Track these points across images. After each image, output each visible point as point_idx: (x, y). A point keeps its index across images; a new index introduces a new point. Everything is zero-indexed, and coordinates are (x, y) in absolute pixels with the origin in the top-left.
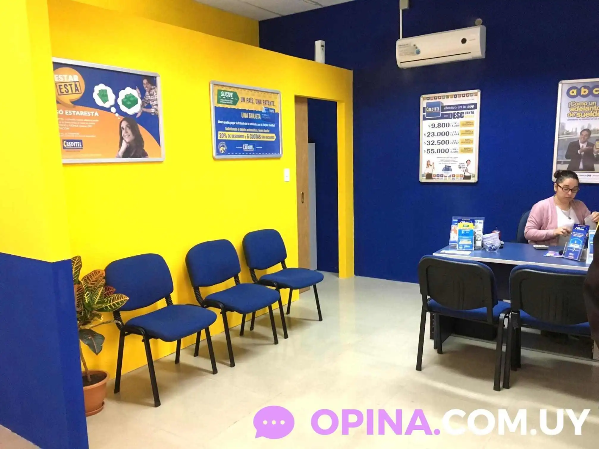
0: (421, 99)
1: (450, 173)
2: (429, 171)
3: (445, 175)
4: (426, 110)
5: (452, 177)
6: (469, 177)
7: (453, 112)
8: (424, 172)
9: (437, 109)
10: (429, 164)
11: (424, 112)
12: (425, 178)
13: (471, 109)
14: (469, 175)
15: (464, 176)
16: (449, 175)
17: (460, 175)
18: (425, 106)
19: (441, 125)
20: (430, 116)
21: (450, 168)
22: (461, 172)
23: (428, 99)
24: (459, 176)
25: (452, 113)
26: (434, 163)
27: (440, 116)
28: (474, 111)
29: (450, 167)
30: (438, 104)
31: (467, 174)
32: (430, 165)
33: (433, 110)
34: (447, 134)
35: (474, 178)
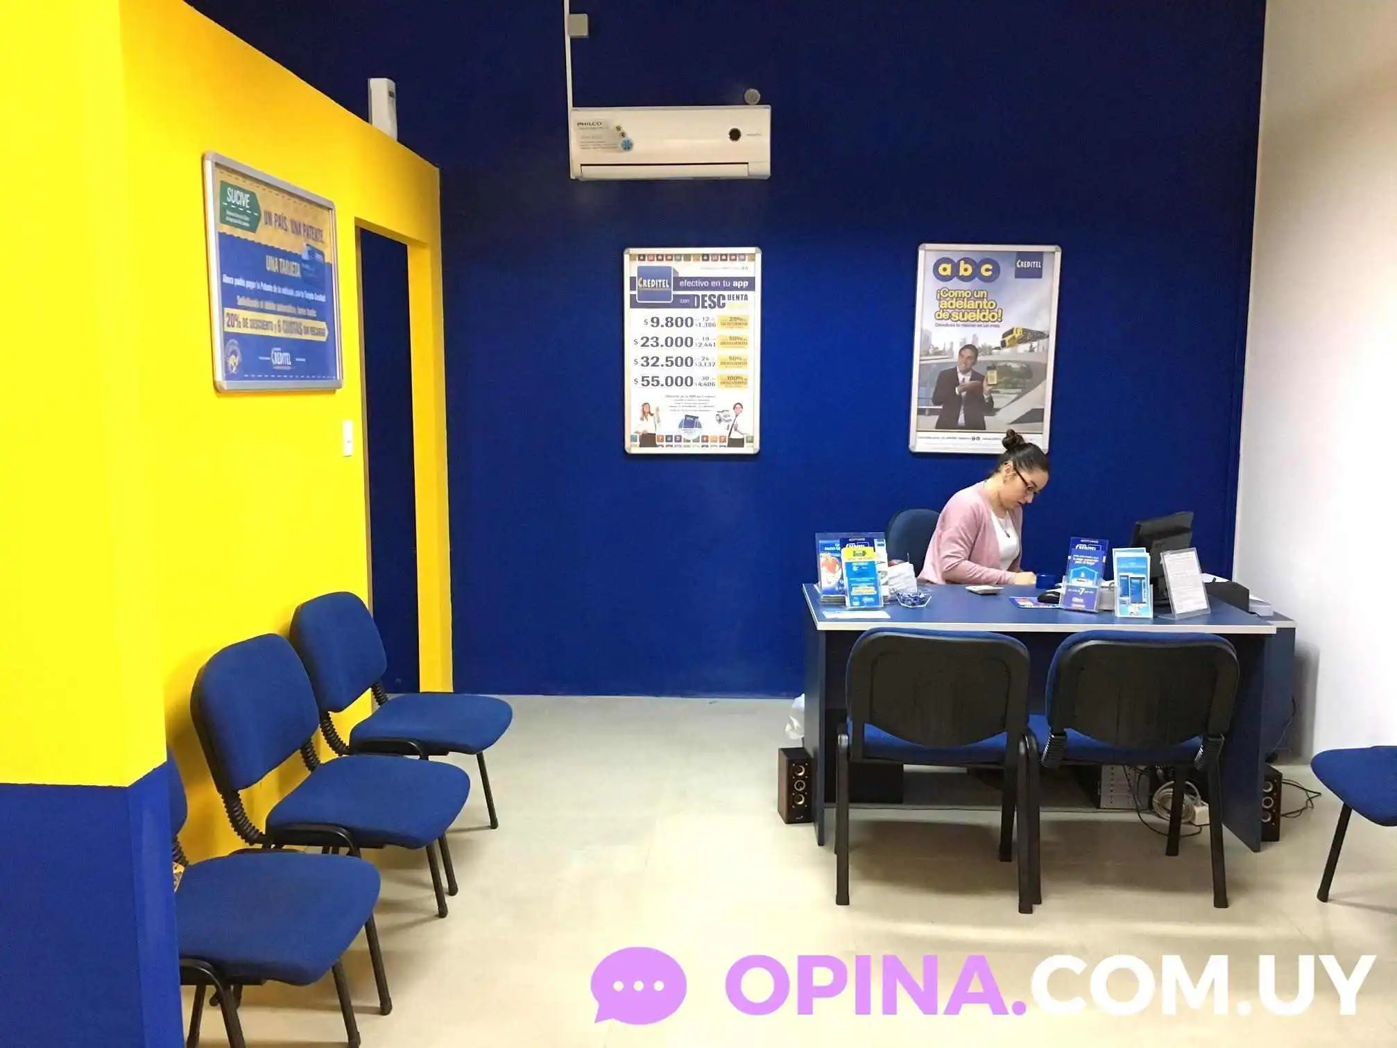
0: (626, 257)
1: (696, 433)
2: (648, 427)
3: (685, 436)
4: (638, 284)
5: (703, 441)
6: (739, 443)
7: (700, 293)
8: (635, 431)
9: (663, 284)
10: (646, 412)
11: (633, 287)
12: (638, 443)
13: (742, 289)
14: (741, 437)
15: (730, 440)
16: (694, 437)
17: (721, 437)
18: (635, 274)
19: (674, 322)
20: (648, 300)
21: (696, 420)
22: (722, 430)
23: (642, 257)
24: (718, 440)
25: (698, 296)
26: (660, 408)
27: (670, 300)
28: (749, 293)
29: (697, 418)
30: (664, 273)
31: (735, 435)
32: (649, 412)
33: (655, 286)
34: (687, 342)
35: (751, 444)
